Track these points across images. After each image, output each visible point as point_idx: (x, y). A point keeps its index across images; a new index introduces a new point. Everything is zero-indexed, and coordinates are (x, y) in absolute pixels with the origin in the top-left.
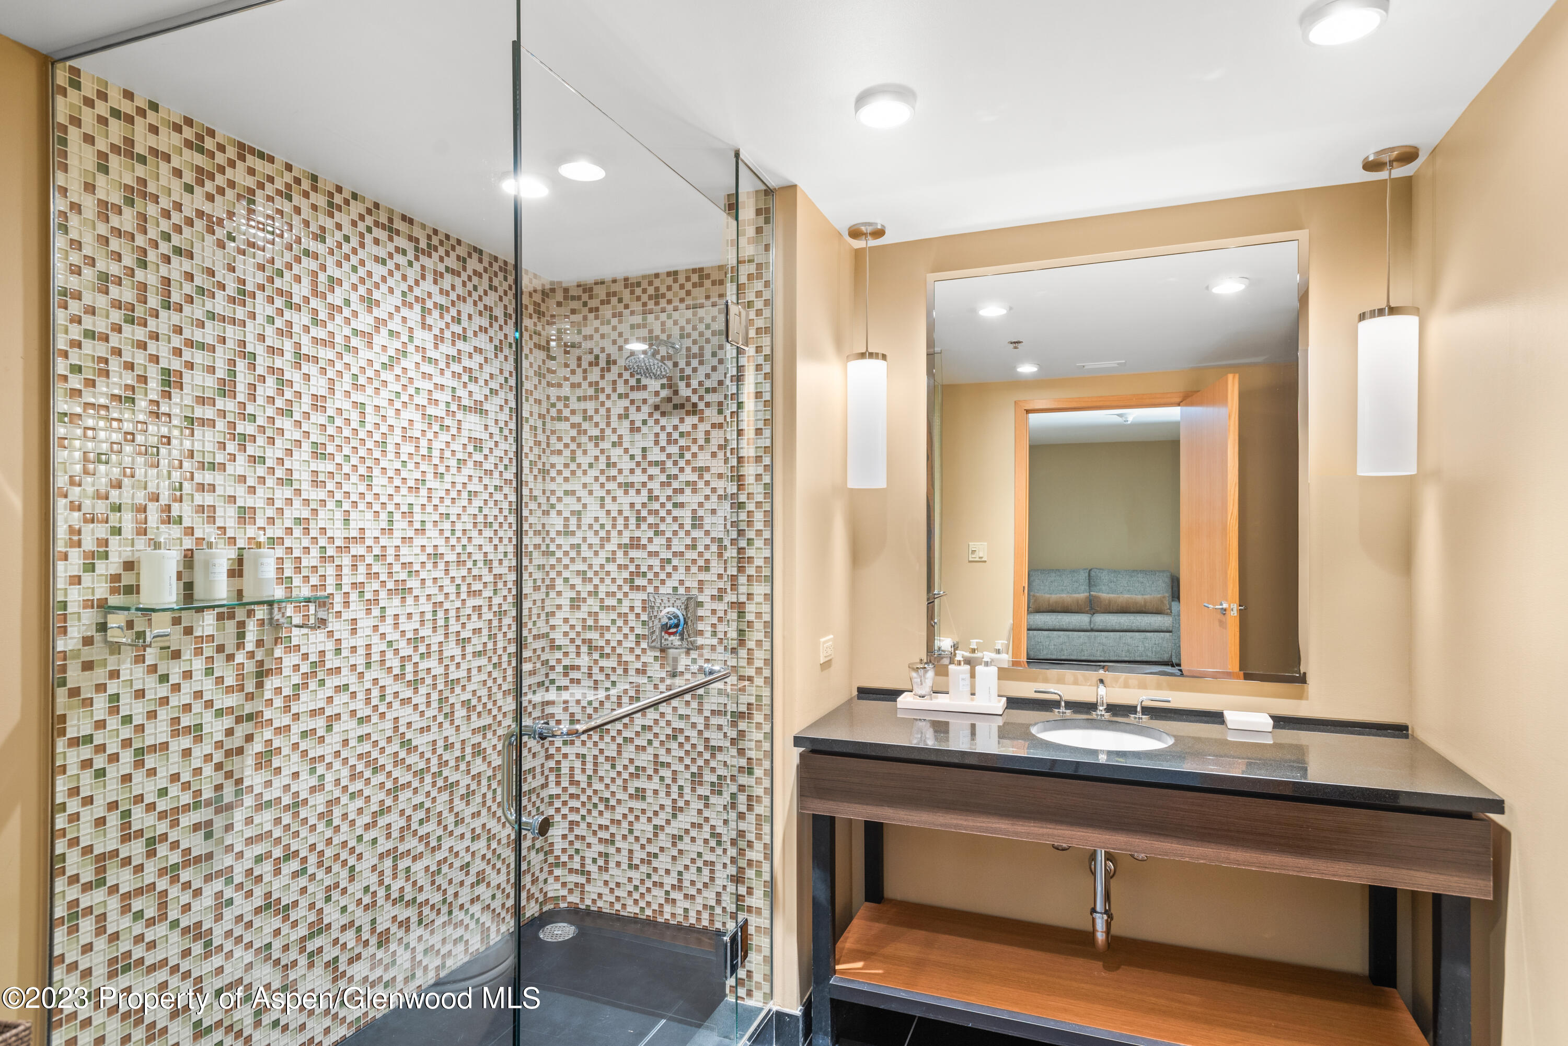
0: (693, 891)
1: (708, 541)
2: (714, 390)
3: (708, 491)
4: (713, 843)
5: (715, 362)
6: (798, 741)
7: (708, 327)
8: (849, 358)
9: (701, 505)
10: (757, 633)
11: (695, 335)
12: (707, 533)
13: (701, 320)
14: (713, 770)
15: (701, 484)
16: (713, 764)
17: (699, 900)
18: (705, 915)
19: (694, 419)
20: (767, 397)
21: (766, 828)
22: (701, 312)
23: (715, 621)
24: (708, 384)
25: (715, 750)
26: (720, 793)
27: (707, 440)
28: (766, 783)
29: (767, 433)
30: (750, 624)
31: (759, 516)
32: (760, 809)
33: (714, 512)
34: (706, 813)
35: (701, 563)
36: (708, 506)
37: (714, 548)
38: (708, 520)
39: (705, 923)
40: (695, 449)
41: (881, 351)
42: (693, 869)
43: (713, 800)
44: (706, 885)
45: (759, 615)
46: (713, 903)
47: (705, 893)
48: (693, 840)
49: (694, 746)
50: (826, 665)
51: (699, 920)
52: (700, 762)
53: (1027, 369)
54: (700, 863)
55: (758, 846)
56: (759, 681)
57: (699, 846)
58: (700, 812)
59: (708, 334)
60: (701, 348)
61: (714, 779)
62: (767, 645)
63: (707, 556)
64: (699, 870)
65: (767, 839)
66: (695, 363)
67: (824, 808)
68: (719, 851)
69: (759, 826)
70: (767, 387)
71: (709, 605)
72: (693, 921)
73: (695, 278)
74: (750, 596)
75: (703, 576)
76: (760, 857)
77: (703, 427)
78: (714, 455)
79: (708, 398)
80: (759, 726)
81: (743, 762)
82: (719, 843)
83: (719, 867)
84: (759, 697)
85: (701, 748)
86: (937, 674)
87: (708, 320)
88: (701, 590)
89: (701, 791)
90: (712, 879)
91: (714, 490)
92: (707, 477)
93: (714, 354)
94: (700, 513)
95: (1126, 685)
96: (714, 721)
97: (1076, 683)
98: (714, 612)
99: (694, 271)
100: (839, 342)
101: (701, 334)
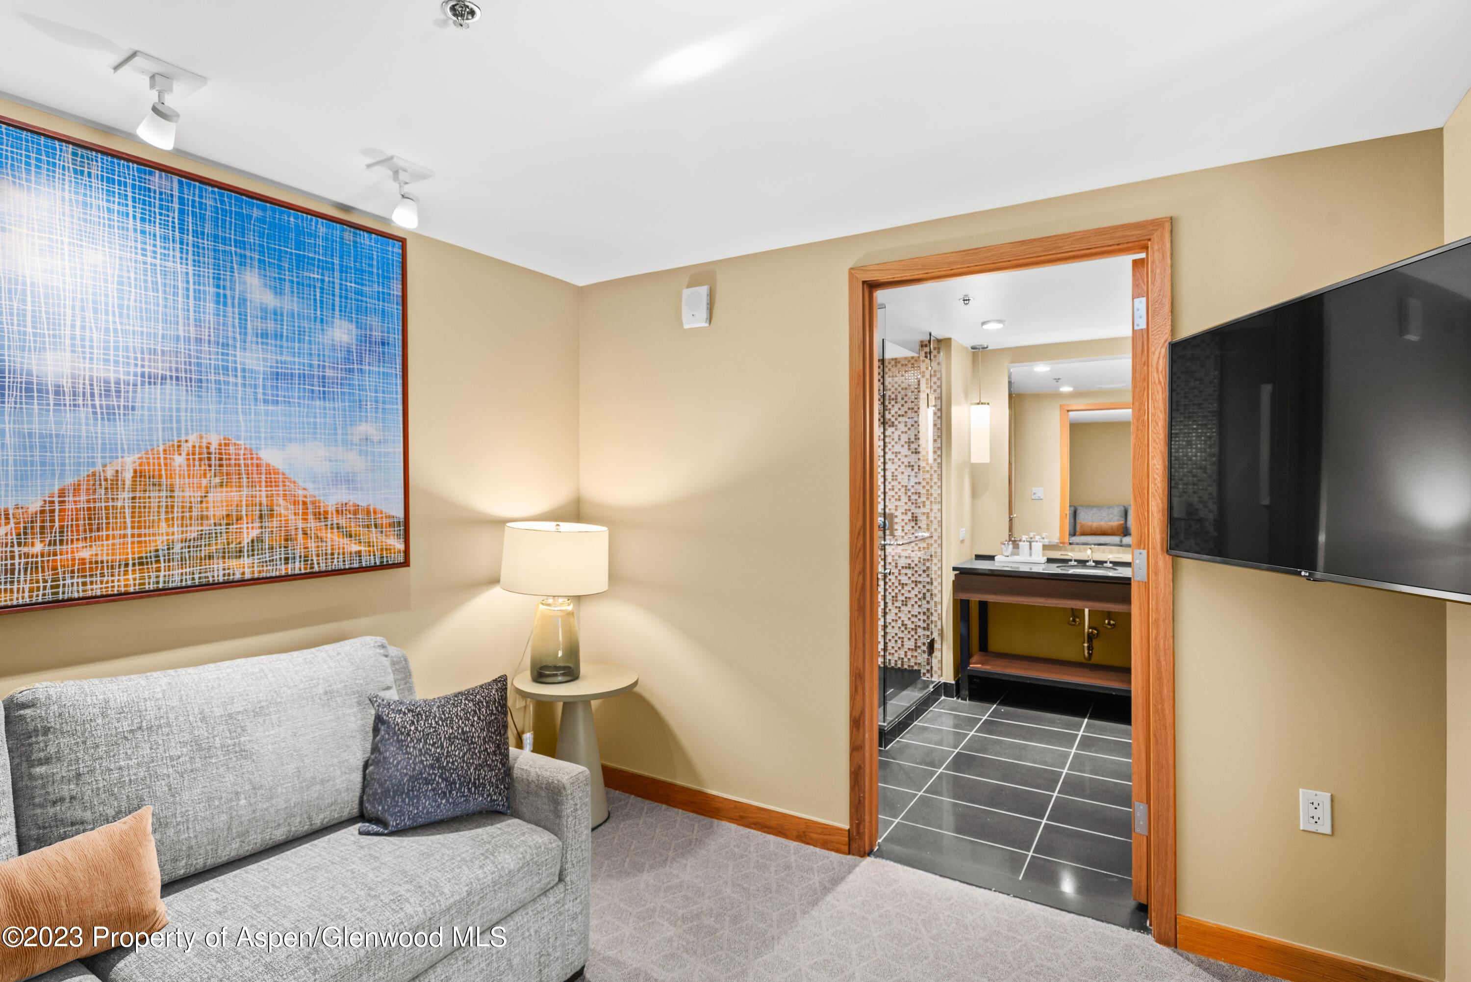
0: (893, 651)
1: (900, 487)
2: (903, 416)
3: (900, 463)
4: (903, 628)
5: (903, 402)
6: (954, 569)
7: (899, 386)
8: (972, 404)
9: (896, 469)
10: (935, 525)
11: (893, 389)
12: (899, 483)
13: (896, 383)
14: (903, 594)
15: (896, 460)
16: (903, 591)
17: (896, 655)
18: (899, 662)
19: (893, 429)
20: (939, 426)
21: (939, 607)
22: (896, 379)
23: (903, 524)
24: (900, 413)
25: (903, 585)
26: (906, 605)
27: (899, 439)
28: (940, 588)
29: (939, 441)
30: (931, 521)
31: (935, 477)
32: (936, 599)
33: (903, 473)
34: (899, 615)
35: (897, 497)
36: (900, 470)
37: (903, 490)
38: (900, 477)
39: (899, 666)
40: (893, 443)
41: (987, 402)
42: (893, 641)
43: (903, 608)
44: (899, 648)
45: (935, 518)
46: (903, 656)
47: (899, 652)
48: (893, 627)
49: (893, 583)
50: (962, 541)
51: (896, 664)
52: (896, 591)
53: (1066, 389)
54: (896, 638)
55: (935, 614)
56: (936, 545)
57: (896, 630)
58: (896, 614)
59: (900, 389)
60: (896, 396)
61: (903, 599)
62: (939, 530)
63: (899, 493)
64: (896, 641)
65: (940, 612)
66: (893, 402)
67: (964, 596)
68: (906, 632)
69: (936, 606)
70: (939, 422)
71: (900, 517)
72: (893, 665)
73: (893, 363)
74: (931, 510)
75: (898, 503)
76: (936, 619)
77: (897, 433)
78: (903, 446)
79: (900, 419)
80: (936, 564)
81: (928, 580)
82: (906, 628)
83: (906, 639)
84: (935, 552)
85: (896, 584)
86: (1014, 548)
87: (900, 382)
88: (896, 510)
89: (897, 604)
90: (903, 645)
91: (903, 463)
92: (899, 456)
93: (903, 399)
94: (896, 473)
95: (1104, 552)
96: (904, 571)
97: (1080, 551)
98: (903, 520)
99: (892, 359)
100: (967, 394)
101: (896, 389)
